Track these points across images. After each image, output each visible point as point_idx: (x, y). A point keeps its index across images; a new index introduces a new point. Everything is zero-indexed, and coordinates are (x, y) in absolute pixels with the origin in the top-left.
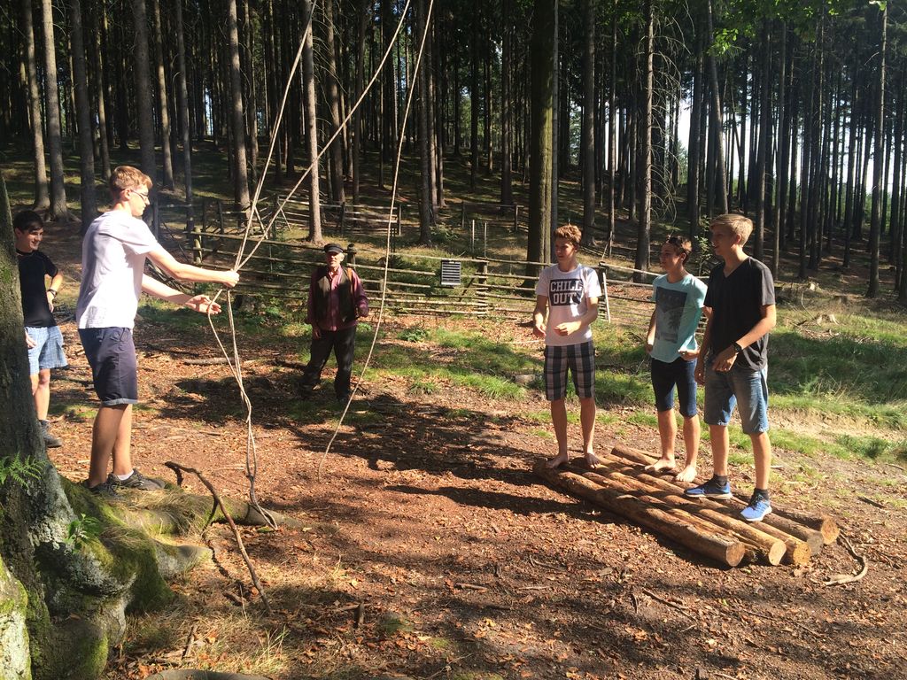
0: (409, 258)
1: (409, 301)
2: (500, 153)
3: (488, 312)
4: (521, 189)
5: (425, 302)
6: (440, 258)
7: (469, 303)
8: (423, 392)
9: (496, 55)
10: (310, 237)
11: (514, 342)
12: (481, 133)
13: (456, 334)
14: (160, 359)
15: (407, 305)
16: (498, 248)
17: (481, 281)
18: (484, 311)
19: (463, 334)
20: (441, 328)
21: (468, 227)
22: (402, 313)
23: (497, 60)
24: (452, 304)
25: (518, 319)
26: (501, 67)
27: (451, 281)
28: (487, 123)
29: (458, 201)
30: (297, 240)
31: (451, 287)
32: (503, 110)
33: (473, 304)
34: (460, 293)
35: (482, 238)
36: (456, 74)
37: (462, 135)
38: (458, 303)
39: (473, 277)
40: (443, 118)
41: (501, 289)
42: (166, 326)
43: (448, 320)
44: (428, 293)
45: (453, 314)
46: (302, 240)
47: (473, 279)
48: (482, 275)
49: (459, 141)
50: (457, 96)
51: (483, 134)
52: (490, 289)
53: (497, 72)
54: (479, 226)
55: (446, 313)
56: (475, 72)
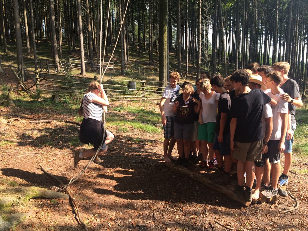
0: (117, 81)
1: (117, 96)
2: (148, 43)
3: (146, 100)
4: (156, 56)
5: (123, 96)
6: (128, 81)
7: (139, 97)
8: (122, 131)
9: (146, 9)
10: (81, 73)
11: (155, 111)
12: (142, 36)
13: (134, 108)
14: (20, 121)
15: (117, 98)
16: (149, 76)
17: (143, 89)
18: (144, 99)
19: (137, 108)
20: (129, 106)
21: (138, 69)
22: (115, 100)
23: (147, 11)
24: (133, 97)
25: (157, 102)
26: (148, 13)
27: (132, 89)
28: (144, 33)
29: (134, 60)
30: (77, 74)
31: (132, 91)
32: (149, 28)
33: (140, 97)
34: (136, 93)
35: (143, 73)
36: (133, 16)
37: (135, 37)
38: (135, 97)
39: (140, 87)
40: (128, 31)
41: (150, 91)
42: (24, 108)
43: (131, 103)
44: (124, 93)
45: (133, 100)
46: (78, 74)
47: (140, 88)
48: (143, 87)
49: (134, 39)
50: (133, 24)
51: (142, 37)
52: (146, 91)
53: (147, 15)
54: (142, 69)
55: (131, 100)
56: (139, 15)
